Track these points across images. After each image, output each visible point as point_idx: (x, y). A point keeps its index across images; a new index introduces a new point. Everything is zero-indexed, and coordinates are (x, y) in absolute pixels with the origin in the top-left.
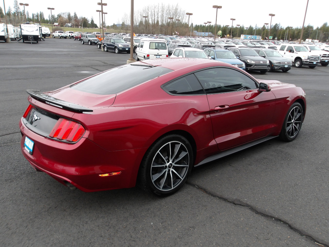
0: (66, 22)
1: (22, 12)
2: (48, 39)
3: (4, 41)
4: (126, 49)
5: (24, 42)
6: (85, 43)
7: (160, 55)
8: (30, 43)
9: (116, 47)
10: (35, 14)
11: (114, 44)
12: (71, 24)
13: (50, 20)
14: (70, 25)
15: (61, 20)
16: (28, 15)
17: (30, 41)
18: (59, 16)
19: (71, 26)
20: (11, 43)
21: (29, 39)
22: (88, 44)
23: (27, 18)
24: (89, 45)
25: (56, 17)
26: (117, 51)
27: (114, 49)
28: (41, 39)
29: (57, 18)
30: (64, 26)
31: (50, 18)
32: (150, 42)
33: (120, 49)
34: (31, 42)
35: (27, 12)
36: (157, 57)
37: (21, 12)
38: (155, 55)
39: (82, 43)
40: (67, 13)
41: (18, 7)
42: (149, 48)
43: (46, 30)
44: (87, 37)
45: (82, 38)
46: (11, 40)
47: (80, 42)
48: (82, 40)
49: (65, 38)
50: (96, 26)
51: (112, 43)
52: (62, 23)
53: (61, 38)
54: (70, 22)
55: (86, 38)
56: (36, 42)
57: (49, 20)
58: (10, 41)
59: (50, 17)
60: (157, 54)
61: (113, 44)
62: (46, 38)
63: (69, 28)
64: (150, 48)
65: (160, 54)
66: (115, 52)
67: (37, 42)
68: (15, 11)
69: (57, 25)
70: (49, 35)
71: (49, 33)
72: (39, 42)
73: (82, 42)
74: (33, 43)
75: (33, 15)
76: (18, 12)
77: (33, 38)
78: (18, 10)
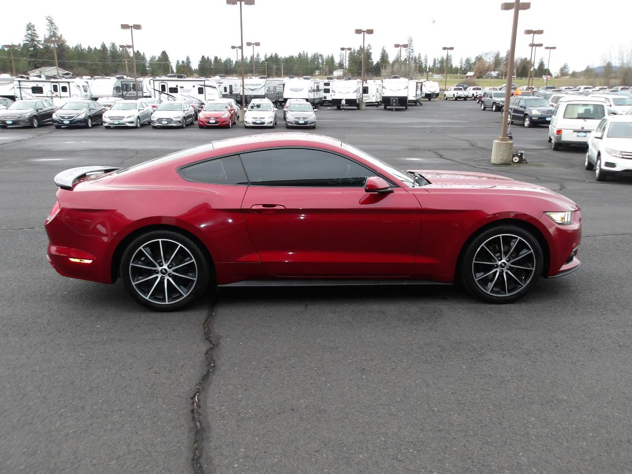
0: (489, 69)
1: (417, 58)
2: (434, 102)
3: (357, 108)
4: (545, 119)
5: (385, 108)
6: (487, 109)
7: (586, 132)
8: (392, 110)
9: (526, 115)
10: (438, 59)
11: (525, 108)
12: (497, 72)
13: (461, 68)
14: (494, 74)
15: (480, 67)
16: (426, 62)
17: (392, 105)
18: (479, 59)
19: (496, 75)
20: (366, 110)
21: (391, 104)
22: (491, 109)
23: (423, 66)
24: (492, 111)
25: (474, 61)
26: (527, 123)
27: (524, 119)
28: (418, 103)
29: (475, 63)
30: (485, 76)
31: (462, 63)
32: (568, 105)
33: (534, 118)
34: (394, 107)
35: (426, 56)
36: (580, 134)
37: (415, 58)
38: (575, 131)
39: (483, 108)
40: (493, 53)
41: (412, 50)
42: (564, 117)
43: (431, 86)
44: (491, 97)
45: (483, 99)
46: (366, 106)
47: (479, 105)
48: (483, 102)
49: (465, 98)
50: (547, 73)
51: (521, 107)
52: (481, 72)
53: (458, 99)
54: (497, 69)
55: (490, 99)
56: (404, 107)
57: (459, 67)
58: (363, 107)
59: (462, 61)
60: (579, 128)
61: (522, 109)
62: (432, 100)
63: (491, 80)
64: (566, 116)
65: (586, 128)
66: (523, 125)
67: (406, 108)
68: (406, 57)
69: (471, 76)
70: (437, 95)
71: (437, 92)
72: (408, 107)
73: (483, 105)
74: (397, 110)
75: (435, 60)
76: (411, 57)
77: (398, 102)
78: (411, 54)
